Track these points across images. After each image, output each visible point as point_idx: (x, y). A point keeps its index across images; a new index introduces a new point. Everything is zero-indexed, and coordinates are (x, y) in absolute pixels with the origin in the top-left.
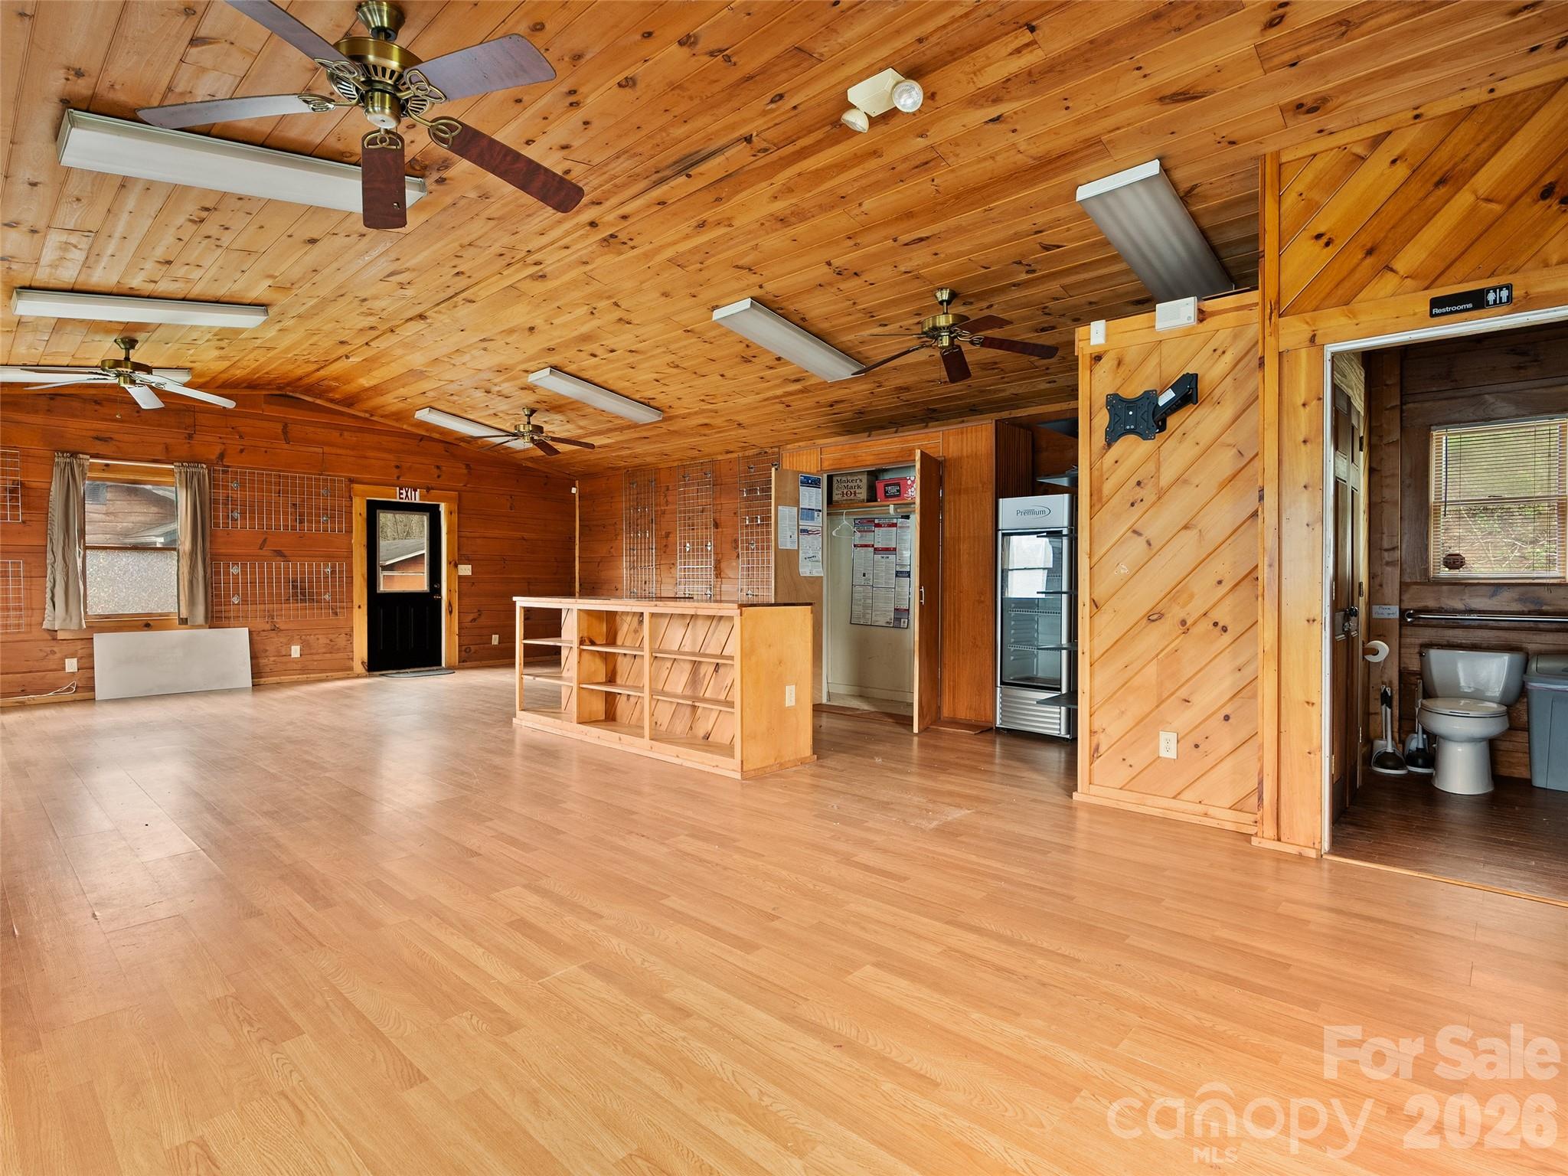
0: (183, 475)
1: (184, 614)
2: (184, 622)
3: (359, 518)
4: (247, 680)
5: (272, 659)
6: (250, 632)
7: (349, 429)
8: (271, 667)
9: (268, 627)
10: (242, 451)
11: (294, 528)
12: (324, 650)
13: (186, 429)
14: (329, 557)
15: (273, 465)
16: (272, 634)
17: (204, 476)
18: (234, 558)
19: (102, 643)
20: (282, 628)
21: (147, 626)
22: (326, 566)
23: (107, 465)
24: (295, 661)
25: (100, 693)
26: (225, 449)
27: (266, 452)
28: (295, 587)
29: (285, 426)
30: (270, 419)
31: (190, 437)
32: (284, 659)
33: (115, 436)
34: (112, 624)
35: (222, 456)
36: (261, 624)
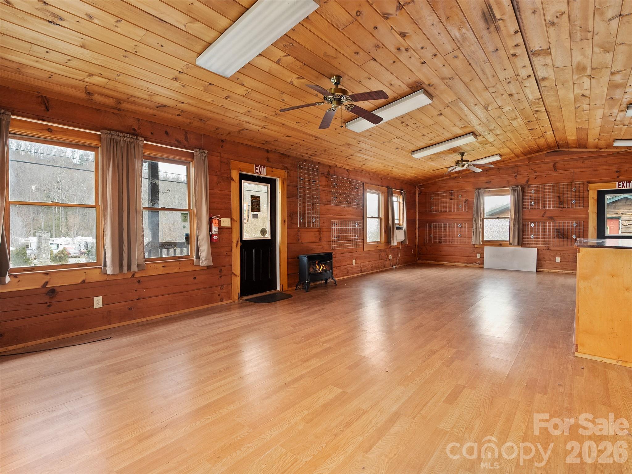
0: (512, 191)
1: (511, 241)
2: (511, 244)
3: (592, 200)
4: (535, 270)
5: (547, 262)
6: (538, 250)
7: (588, 158)
8: (547, 265)
9: (545, 248)
10: (535, 178)
11: (557, 207)
12: (572, 261)
13: (515, 174)
14: (575, 219)
15: (548, 182)
16: (548, 251)
17: (520, 190)
18: (531, 220)
19: (487, 249)
20: (552, 249)
21: (500, 245)
22: (572, 223)
23: (489, 191)
24: (557, 264)
25: (485, 266)
26: (529, 179)
27: (546, 176)
28: (557, 232)
29: (555, 164)
30: (548, 163)
31: (516, 176)
32: (553, 262)
33: (492, 181)
34: (490, 244)
35: (528, 181)
36: (542, 247)
